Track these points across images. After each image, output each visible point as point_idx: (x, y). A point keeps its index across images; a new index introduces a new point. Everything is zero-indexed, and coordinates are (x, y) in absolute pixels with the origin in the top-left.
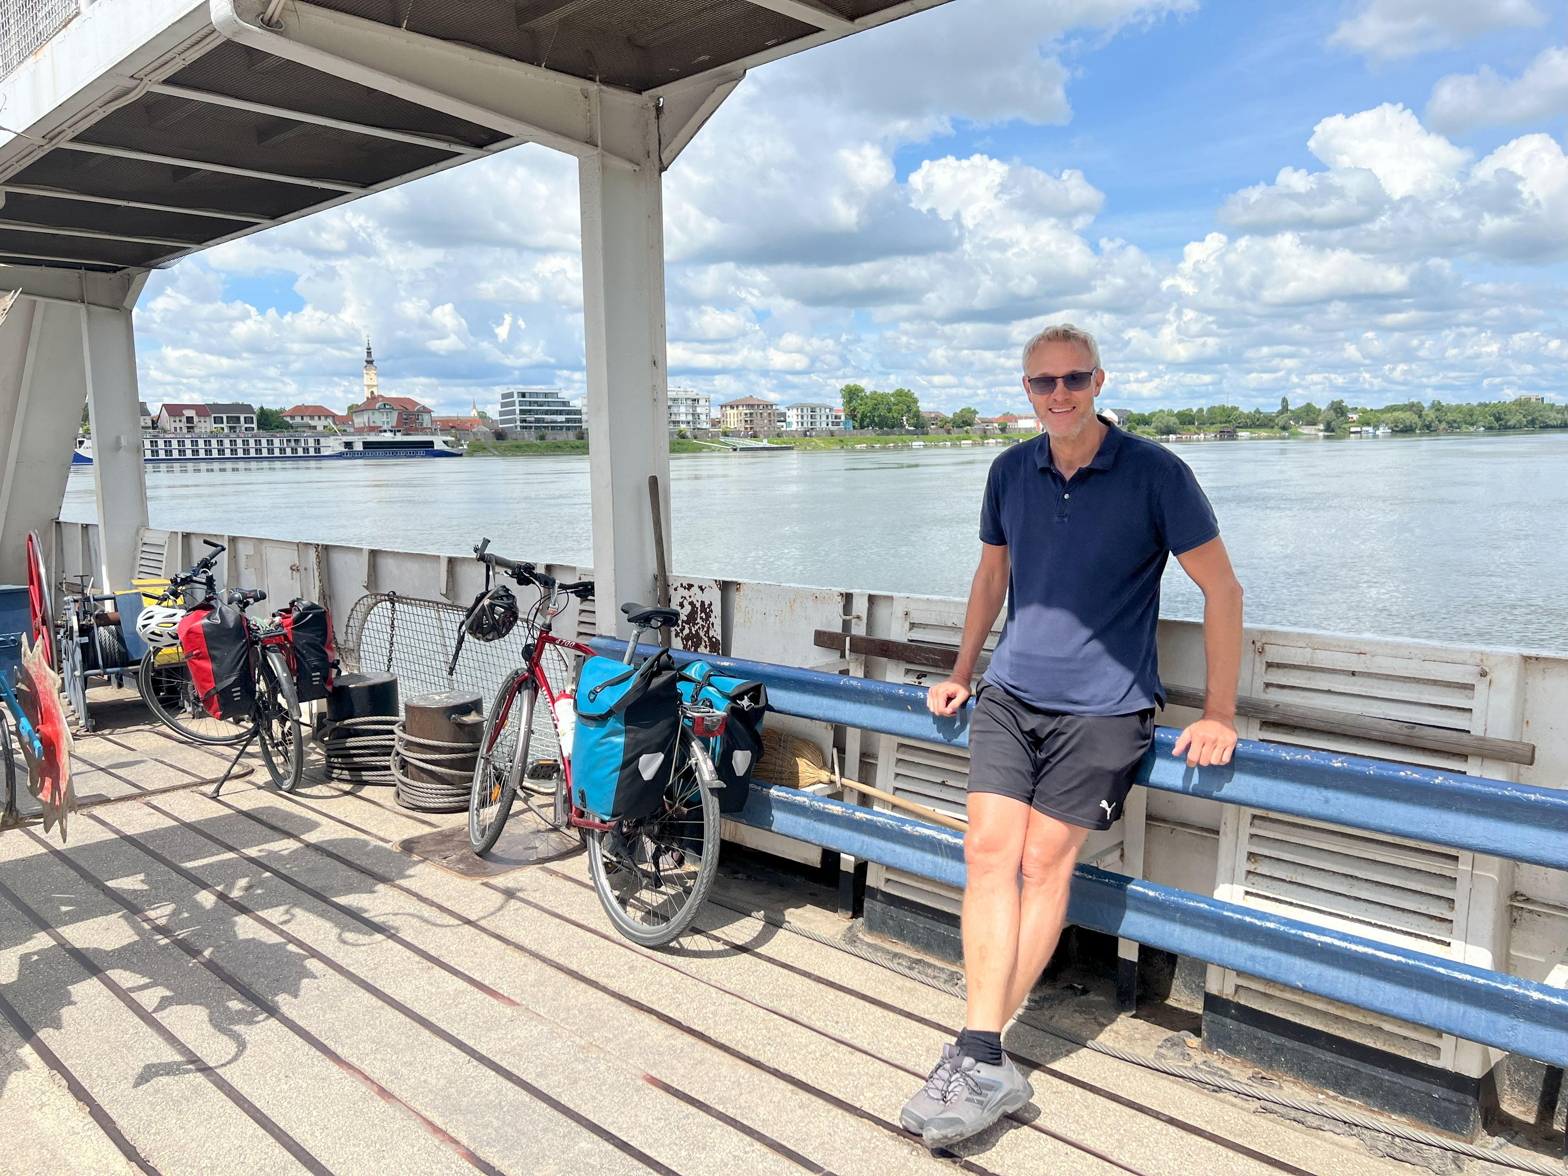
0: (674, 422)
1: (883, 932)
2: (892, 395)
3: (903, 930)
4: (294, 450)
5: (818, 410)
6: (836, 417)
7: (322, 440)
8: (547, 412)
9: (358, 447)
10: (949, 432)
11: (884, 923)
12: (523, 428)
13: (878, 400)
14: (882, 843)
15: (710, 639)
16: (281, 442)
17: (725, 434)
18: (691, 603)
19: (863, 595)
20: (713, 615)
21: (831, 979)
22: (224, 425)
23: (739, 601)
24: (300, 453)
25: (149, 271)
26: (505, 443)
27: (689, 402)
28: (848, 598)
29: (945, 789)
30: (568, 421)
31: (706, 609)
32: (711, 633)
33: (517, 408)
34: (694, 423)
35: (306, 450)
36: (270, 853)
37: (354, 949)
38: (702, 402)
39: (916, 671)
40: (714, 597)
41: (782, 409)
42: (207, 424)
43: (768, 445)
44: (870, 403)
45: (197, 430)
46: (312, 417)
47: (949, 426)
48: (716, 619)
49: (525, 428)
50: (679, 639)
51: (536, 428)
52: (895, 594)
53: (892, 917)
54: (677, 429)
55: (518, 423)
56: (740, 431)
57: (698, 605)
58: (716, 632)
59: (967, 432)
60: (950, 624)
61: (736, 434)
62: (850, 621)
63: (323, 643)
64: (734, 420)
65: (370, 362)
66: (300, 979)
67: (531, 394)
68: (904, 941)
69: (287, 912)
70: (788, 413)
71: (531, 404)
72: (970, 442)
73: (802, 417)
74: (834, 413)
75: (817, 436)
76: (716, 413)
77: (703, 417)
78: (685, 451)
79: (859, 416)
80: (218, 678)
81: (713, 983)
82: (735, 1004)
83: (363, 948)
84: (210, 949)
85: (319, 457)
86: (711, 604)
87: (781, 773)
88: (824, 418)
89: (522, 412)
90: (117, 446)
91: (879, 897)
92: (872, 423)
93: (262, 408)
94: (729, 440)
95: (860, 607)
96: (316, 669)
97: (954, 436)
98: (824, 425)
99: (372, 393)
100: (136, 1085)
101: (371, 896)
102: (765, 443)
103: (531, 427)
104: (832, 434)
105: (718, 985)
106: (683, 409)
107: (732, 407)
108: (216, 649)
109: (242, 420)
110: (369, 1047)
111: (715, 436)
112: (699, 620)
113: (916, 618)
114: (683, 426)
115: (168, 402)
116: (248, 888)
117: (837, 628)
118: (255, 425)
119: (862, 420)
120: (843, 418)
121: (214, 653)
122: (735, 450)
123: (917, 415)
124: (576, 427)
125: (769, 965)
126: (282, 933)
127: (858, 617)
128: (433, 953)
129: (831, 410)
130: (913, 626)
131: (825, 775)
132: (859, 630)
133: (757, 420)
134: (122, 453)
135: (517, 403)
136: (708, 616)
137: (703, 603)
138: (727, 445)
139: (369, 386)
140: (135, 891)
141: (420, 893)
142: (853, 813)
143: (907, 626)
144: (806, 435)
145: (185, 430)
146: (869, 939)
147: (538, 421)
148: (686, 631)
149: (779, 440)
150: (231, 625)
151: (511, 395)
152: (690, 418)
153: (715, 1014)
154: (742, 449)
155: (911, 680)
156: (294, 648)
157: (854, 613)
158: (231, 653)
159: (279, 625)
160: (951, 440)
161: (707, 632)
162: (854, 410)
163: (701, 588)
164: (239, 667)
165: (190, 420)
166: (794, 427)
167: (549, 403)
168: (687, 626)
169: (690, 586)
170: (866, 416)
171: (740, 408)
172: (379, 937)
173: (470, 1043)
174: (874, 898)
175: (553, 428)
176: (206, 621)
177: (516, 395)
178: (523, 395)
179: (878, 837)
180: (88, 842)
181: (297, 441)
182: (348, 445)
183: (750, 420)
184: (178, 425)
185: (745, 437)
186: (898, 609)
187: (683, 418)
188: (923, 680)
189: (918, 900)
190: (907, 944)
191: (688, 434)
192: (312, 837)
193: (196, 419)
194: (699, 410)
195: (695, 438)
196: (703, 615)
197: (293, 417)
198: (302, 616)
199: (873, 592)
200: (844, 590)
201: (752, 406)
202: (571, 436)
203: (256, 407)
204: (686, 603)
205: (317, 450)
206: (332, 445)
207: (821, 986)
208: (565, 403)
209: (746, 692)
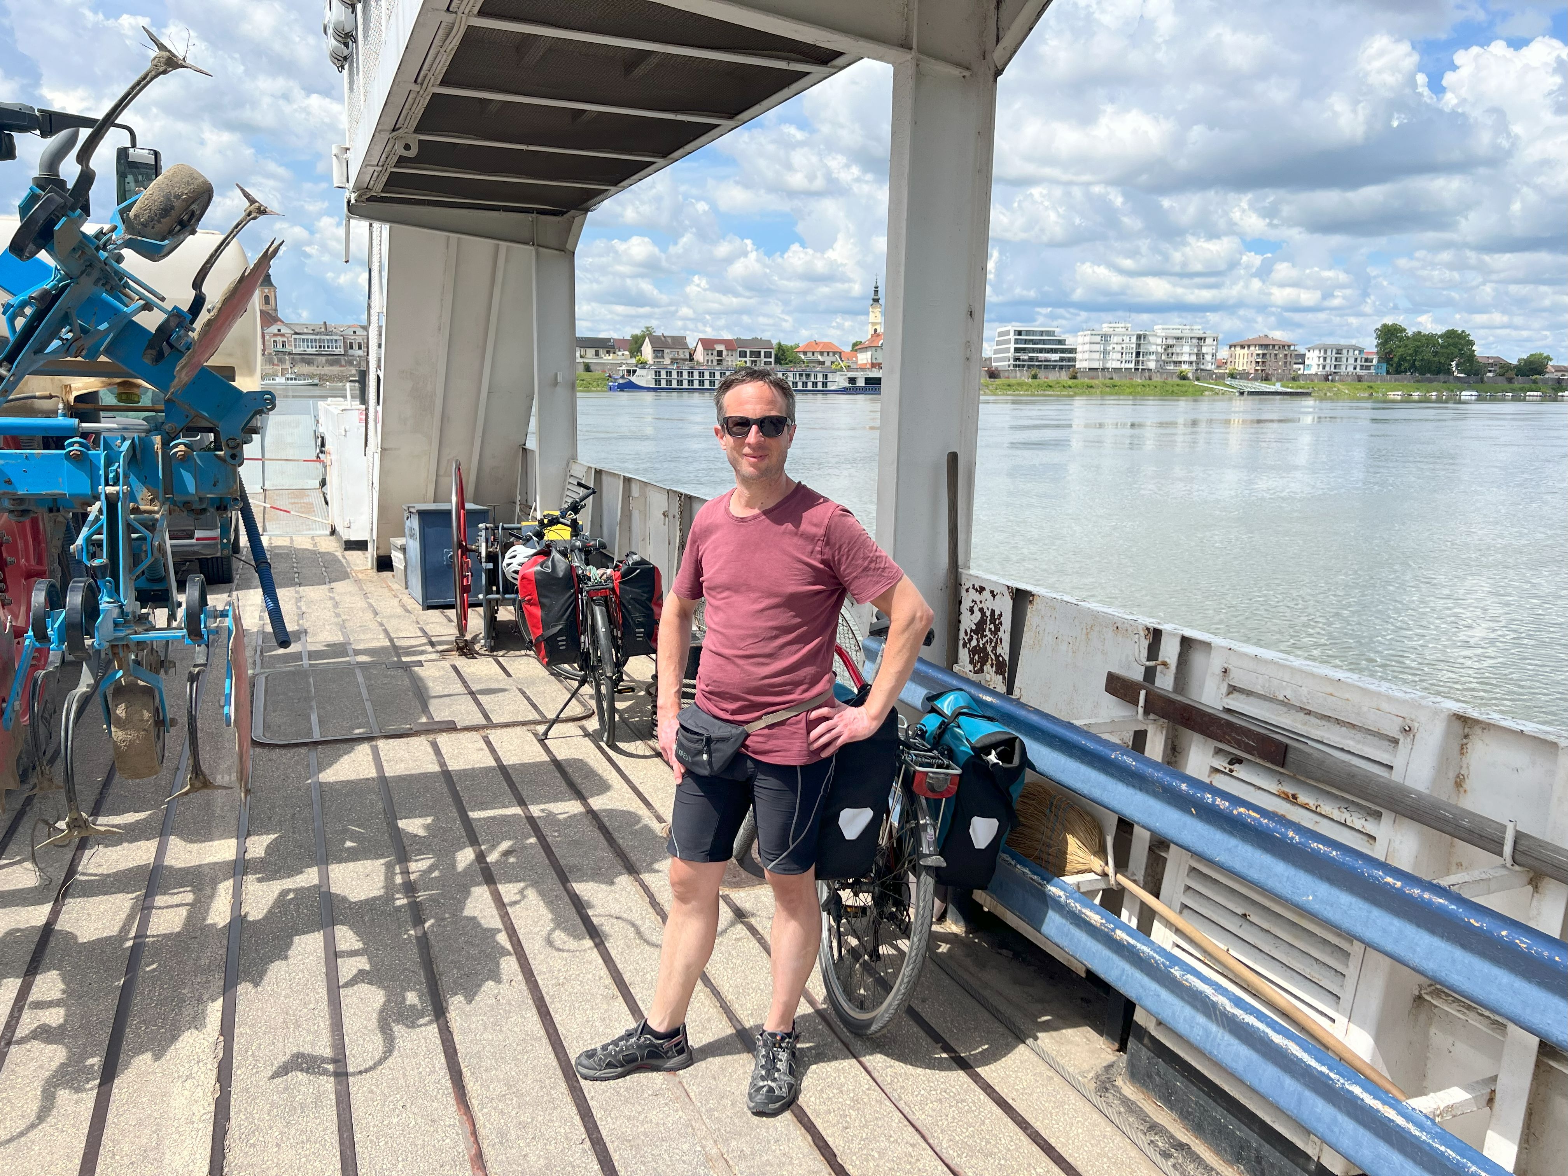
0: (1175, 362)
1: (1147, 1087)
2: (1441, 336)
3: (1171, 1095)
4: (805, 384)
5: (1345, 352)
6: (1366, 360)
7: (829, 375)
8: (1041, 351)
9: (861, 383)
10: (1510, 380)
11: (1150, 1077)
12: (1015, 366)
13: (1423, 340)
14: (1146, 980)
15: (997, 657)
16: (795, 376)
17: (1232, 376)
18: (981, 610)
19: (1175, 635)
20: (1002, 629)
21: (1052, 1141)
22: (748, 359)
23: (1033, 616)
24: (810, 387)
25: (586, 213)
26: (998, 381)
27: (1195, 341)
28: (1156, 635)
29: (1246, 926)
30: (1062, 359)
31: (995, 619)
32: (999, 651)
33: (1012, 346)
34: (1197, 363)
35: (815, 384)
36: (550, 814)
37: (556, 954)
38: (1209, 341)
39: (1230, 753)
40: (1004, 606)
41: (1301, 350)
42: (733, 358)
43: (1281, 389)
44: (1412, 345)
45: (724, 363)
46: (822, 353)
47: (1512, 374)
48: (1005, 635)
49: (1019, 366)
50: (966, 650)
51: (1029, 367)
52: (1217, 641)
53: (1158, 1074)
54: (1178, 369)
55: (1012, 362)
56: (1249, 374)
57: (988, 613)
58: (1004, 650)
59: (1535, 382)
60: (1281, 698)
61: (1244, 376)
62: (1155, 667)
63: (650, 599)
64: (1244, 360)
65: (876, 300)
66: (487, 980)
67: (1028, 333)
68: (1171, 1109)
69: (521, 892)
70: (1308, 355)
71: (1026, 342)
72: (1539, 393)
73: (1325, 359)
74: (1365, 356)
75: (1341, 381)
76: (1224, 353)
77: (1208, 358)
78: (1185, 394)
79: (1396, 359)
80: (546, 625)
81: (901, 1105)
82: (913, 1145)
83: (565, 954)
84: (432, 921)
85: (825, 392)
86: (1001, 615)
87: (1049, 846)
88: (1351, 361)
89: (1017, 350)
90: (555, 383)
91: (1146, 1041)
92: (1413, 368)
93: (779, 344)
94: (1235, 383)
95: (1170, 651)
96: (640, 625)
97: (1516, 385)
98: (1350, 369)
99: (876, 330)
100: (276, 1075)
101: (609, 888)
102: (1278, 387)
103: (1023, 366)
104: (1360, 379)
105: (906, 1110)
106: (1186, 349)
107: (1242, 347)
108: (546, 597)
109: (762, 354)
110: (500, 1089)
111: (1221, 377)
112: (987, 633)
113: (1239, 678)
114: (1184, 367)
115: (703, 336)
116: (507, 853)
117: (1137, 674)
118: (772, 360)
119: (1399, 365)
120: (1375, 362)
121: (544, 600)
122: (1242, 394)
123: (1471, 357)
124: (1069, 367)
125: (983, 1096)
126: (505, 917)
127: (1165, 664)
128: (627, 978)
129: (1361, 351)
130: (1233, 689)
131: (1097, 863)
132: (1165, 682)
133: (1271, 361)
134: (559, 389)
135: (1013, 341)
136: (997, 629)
137: (993, 611)
138: (1233, 387)
139: (874, 324)
140: (416, 836)
141: (656, 895)
142: (1113, 930)
143: (1224, 689)
144: (1327, 379)
145: (715, 363)
146: (1129, 1090)
147: (1031, 359)
148: (974, 643)
149: (1295, 384)
150: (561, 574)
151: (1007, 333)
152: (1194, 358)
153: (882, 1154)
154: (1250, 393)
155: (1221, 763)
156: (621, 604)
157: (1161, 659)
158: (559, 602)
159: (610, 578)
160: (1512, 390)
161: (995, 648)
162: (1390, 353)
163: (992, 592)
164: (565, 617)
165: (720, 353)
166: (1314, 370)
167: (1044, 342)
168: (975, 637)
169: (982, 589)
170: (1404, 359)
171: (1252, 348)
172: (588, 943)
173: (597, 1114)
174: (1140, 1040)
175: (1046, 367)
176: (539, 568)
177: (1012, 333)
178: (1020, 333)
179: (1142, 971)
180: (413, 772)
181: (808, 376)
182: (852, 380)
183: (1263, 359)
184: (710, 358)
185: (1255, 379)
186: (1216, 663)
187: (1186, 358)
188: (1236, 767)
189: (1193, 1063)
190: (1174, 1115)
191: (1190, 375)
192: (597, 803)
193: (724, 353)
194: (1204, 350)
195: (1198, 379)
196: (992, 626)
197: (805, 353)
198: (630, 570)
199: (1189, 633)
200: (1152, 623)
201: (1266, 346)
202: (1064, 376)
203: (774, 342)
204: (976, 609)
205: (825, 384)
206: (839, 380)
207: (1035, 1148)
208: (1061, 342)
209: (995, 746)
